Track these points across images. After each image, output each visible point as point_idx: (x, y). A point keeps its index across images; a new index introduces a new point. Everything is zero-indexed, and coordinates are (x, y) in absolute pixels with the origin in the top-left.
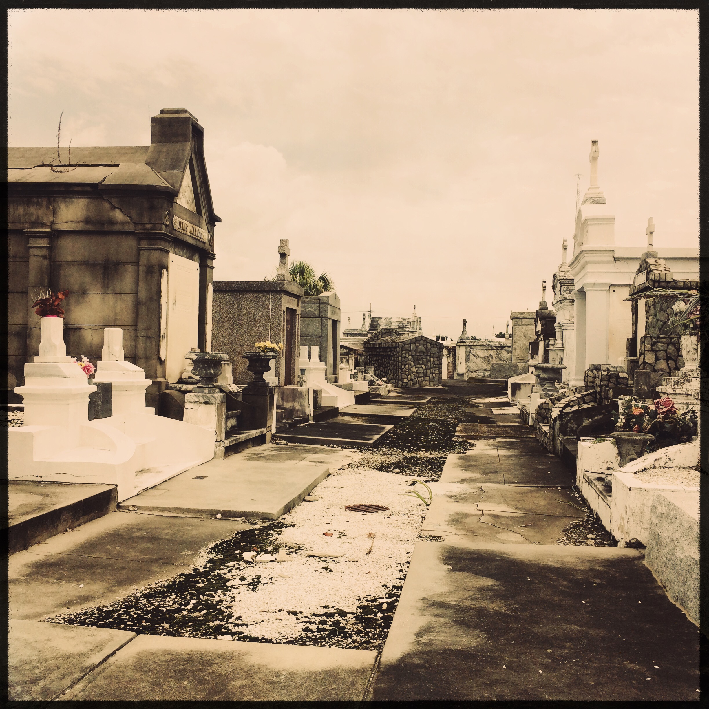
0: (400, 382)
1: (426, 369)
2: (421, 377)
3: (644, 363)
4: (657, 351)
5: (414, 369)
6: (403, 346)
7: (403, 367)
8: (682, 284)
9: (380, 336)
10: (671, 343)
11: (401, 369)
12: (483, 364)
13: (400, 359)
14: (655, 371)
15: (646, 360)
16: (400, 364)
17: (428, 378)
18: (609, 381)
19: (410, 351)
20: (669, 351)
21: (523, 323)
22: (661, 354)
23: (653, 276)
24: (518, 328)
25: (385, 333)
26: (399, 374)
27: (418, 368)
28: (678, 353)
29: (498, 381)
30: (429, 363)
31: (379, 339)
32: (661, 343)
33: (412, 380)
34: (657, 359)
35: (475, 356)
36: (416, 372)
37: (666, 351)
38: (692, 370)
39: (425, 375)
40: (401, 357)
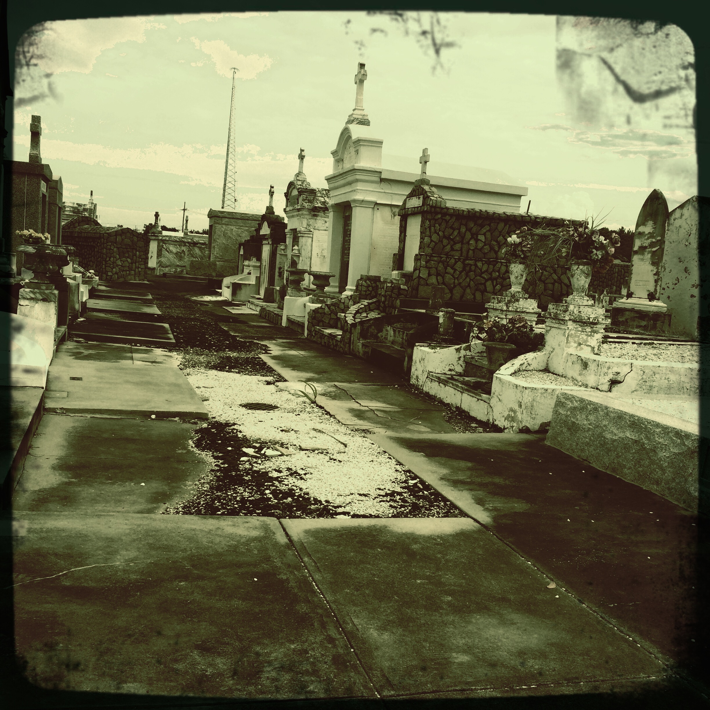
0: (104, 275)
1: (132, 263)
2: (126, 271)
3: (419, 277)
4: (430, 268)
5: (119, 263)
6: (108, 238)
7: (108, 259)
8: (452, 211)
9: (77, 225)
10: (440, 261)
11: (106, 261)
12: (175, 260)
13: (105, 251)
14: (427, 285)
15: (421, 275)
16: (104, 256)
17: (133, 272)
18: (392, 291)
19: (116, 243)
20: (440, 269)
21: (223, 222)
22: (433, 271)
23: (431, 202)
24: (218, 227)
25: (83, 221)
26: (103, 266)
27: (123, 261)
28: (446, 270)
29: (197, 279)
30: (135, 257)
31: (76, 227)
32: (433, 261)
33: (116, 273)
34: (429, 275)
35: (168, 251)
36: (122, 266)
37: (436, 268)
38: (519, 292)
39: (130, 269)
40: (106, 249)
